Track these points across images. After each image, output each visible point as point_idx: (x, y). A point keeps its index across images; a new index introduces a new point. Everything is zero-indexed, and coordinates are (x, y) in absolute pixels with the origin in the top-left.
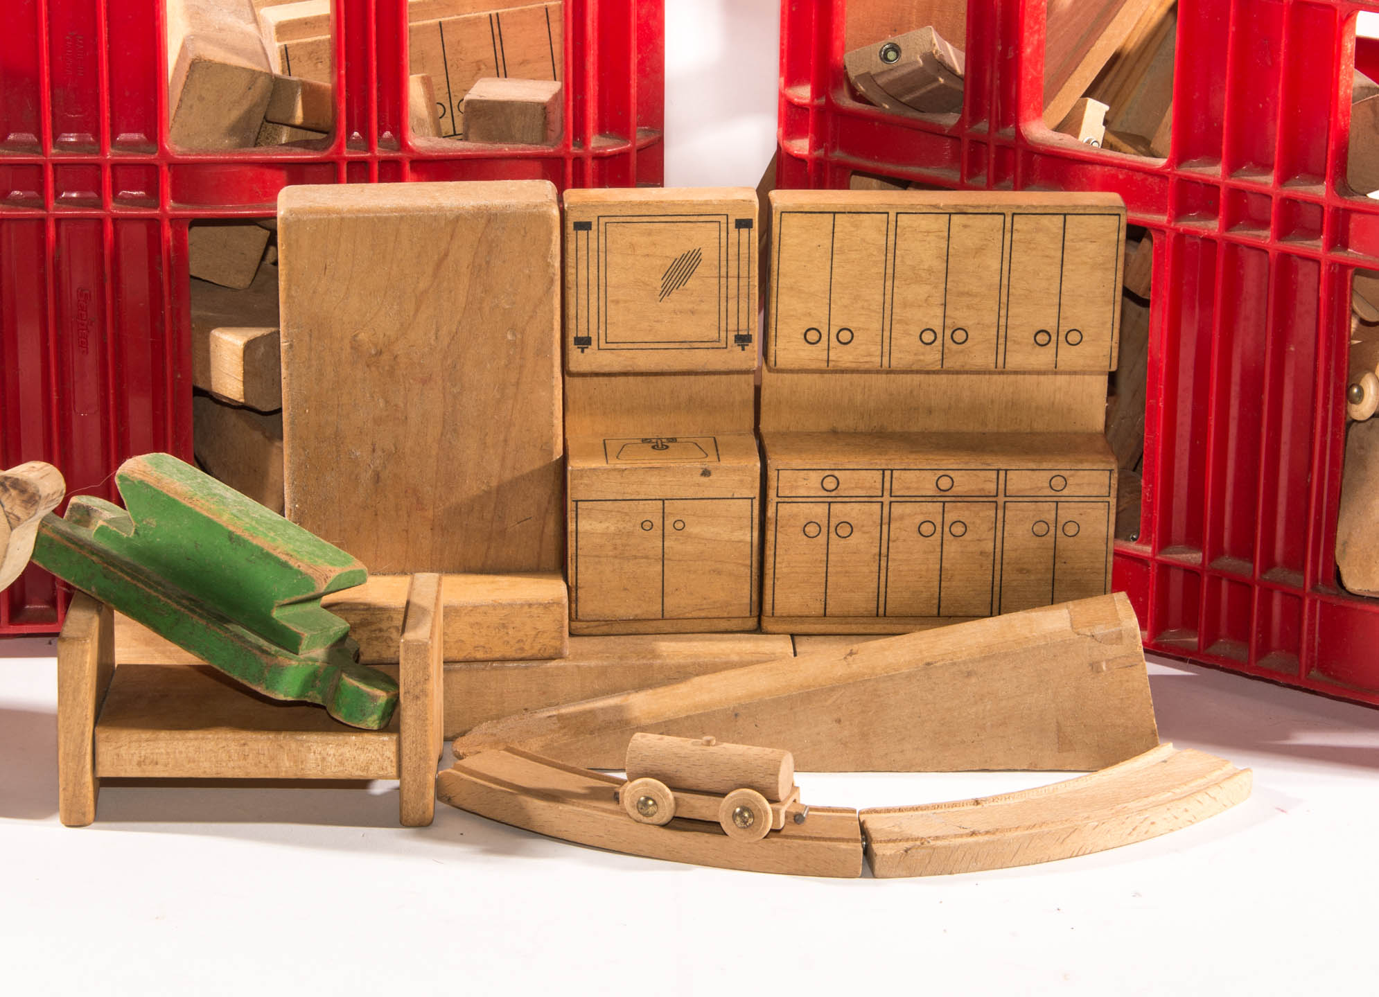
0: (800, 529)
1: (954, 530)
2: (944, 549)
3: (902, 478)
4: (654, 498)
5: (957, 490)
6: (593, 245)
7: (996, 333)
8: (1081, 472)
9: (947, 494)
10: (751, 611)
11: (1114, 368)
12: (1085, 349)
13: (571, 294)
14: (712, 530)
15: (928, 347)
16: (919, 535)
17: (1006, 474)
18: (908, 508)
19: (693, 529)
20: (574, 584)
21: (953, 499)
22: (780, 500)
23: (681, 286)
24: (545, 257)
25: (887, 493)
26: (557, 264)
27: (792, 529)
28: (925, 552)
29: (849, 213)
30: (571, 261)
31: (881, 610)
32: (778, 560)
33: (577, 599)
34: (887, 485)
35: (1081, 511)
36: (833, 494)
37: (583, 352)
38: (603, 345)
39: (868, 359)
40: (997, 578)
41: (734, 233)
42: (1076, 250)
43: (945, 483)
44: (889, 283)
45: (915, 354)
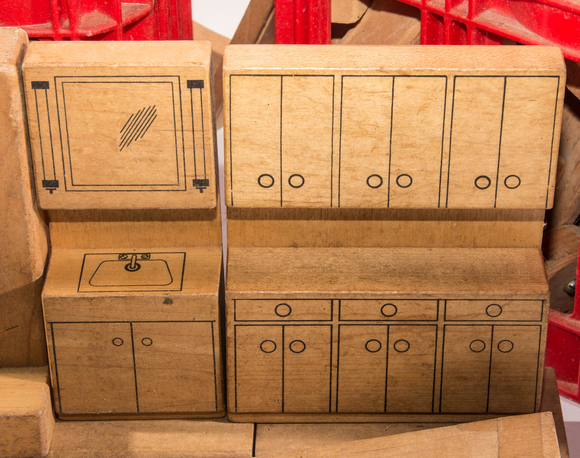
0: (257, 346)
1: (399, 346)
2: (389, 362)
3: (350, 306)
4: (121, 320)
5: (399, 315)
6: (52, 102)
7: (439, 178)
8: (516, 302)
9: (391, 318)
10: (217, 408)
11: (550, 207)
12: (524, 191)
13: (35, 143)
14: (177, 345)
15: (374, 190)
16: (366, 351)
17: (446, 303)
18: (356, 330)
19: (159, 344)
20: (56, 386)
21: (396, 323)
22: (237, 323)
23: (139, 138)
24: (6, 114)
25: (336, 318)
26: (20, 118)
27: (250, 346)
28: (372, 364)
29: (296, 75)
30: (32, 115)
31: (333, 408)
32: (238, 369)
33: (59, 398)
34: (336, 312)
35: (515, 332)
36: (286, 318)
37: (51, 192)
38: (69, 187)
39: (319, 200)
40: (438, 384)
41: (186, 91)
42: (516, 108)
43: (390, 310)
44: (336, 137)
45: (363, 196)
